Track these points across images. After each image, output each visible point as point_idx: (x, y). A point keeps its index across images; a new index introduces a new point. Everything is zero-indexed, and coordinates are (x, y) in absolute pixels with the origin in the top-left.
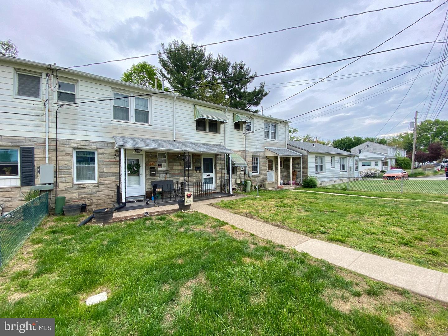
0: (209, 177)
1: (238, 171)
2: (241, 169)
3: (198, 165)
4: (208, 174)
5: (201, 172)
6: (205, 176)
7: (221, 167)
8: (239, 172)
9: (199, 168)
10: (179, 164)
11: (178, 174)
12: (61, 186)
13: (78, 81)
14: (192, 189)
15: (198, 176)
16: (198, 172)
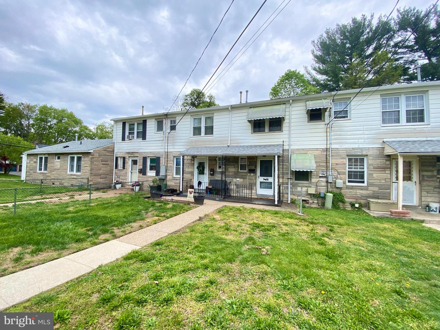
0: (267, 181)
1: (312, 177)
2: (321, 175)
3: (253, 168)
4: (265, 178)
5: (256, 175)
6: (261, 179)
7: (283, 171)
8: (315, 179)
9: (253, 171)
10: (233, 166)
11: (232, 175)
12: (168, 177)
13: (176, 117)
14: (246, 191)
15: (252, 179)
16: (252, 174)
